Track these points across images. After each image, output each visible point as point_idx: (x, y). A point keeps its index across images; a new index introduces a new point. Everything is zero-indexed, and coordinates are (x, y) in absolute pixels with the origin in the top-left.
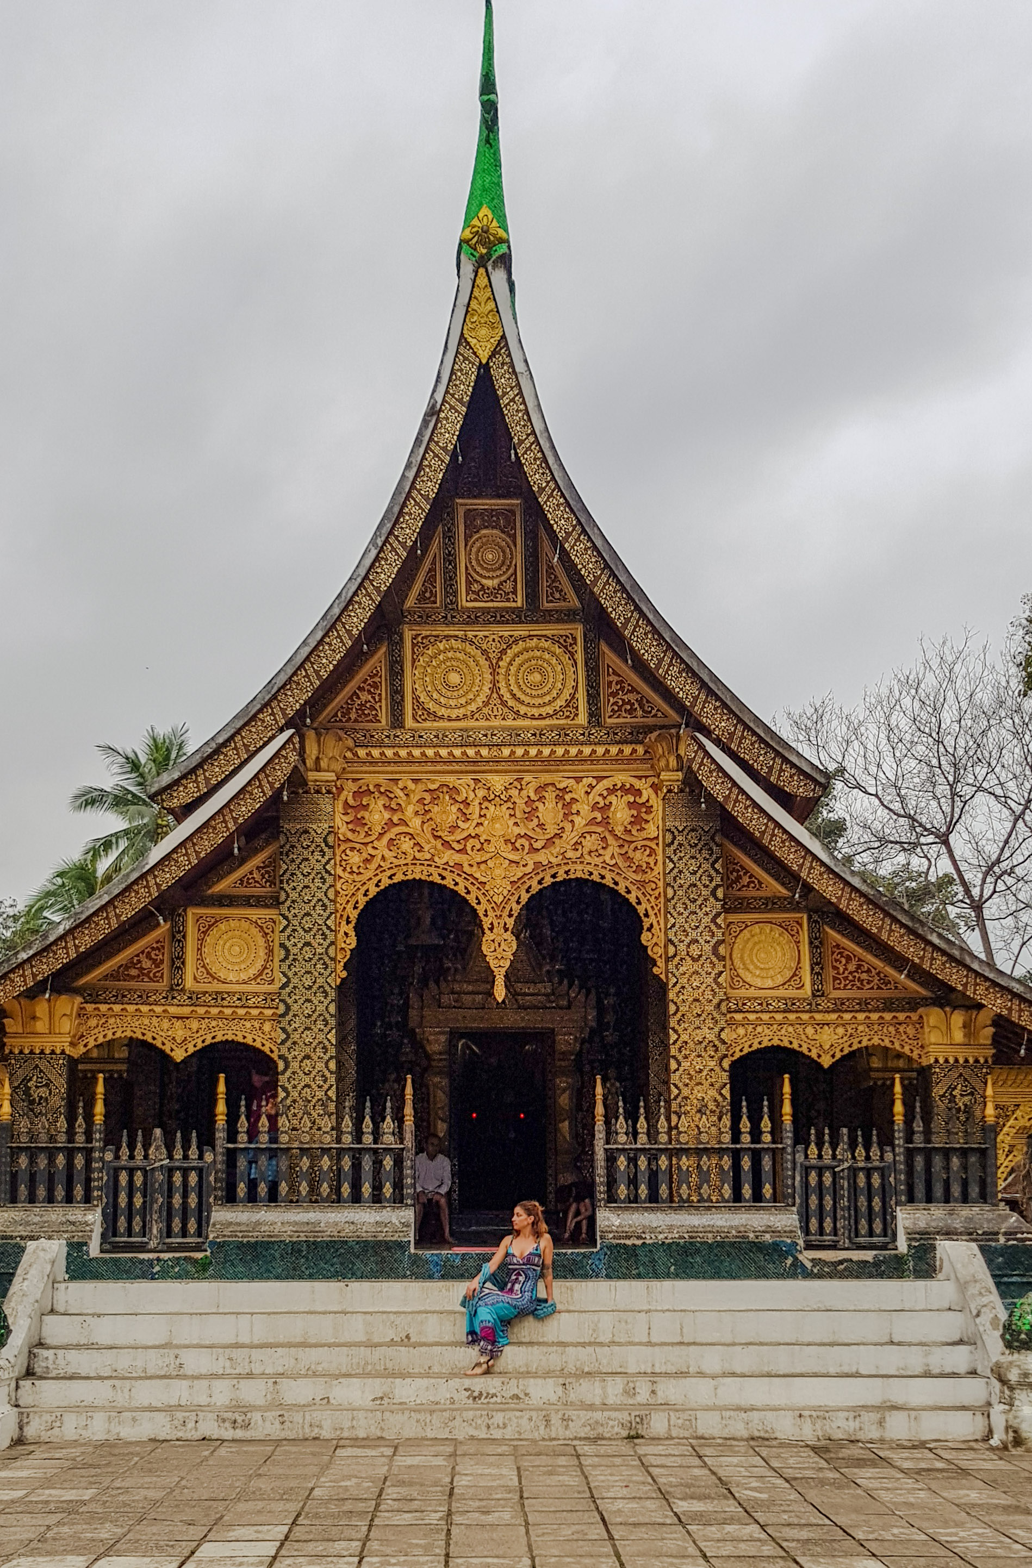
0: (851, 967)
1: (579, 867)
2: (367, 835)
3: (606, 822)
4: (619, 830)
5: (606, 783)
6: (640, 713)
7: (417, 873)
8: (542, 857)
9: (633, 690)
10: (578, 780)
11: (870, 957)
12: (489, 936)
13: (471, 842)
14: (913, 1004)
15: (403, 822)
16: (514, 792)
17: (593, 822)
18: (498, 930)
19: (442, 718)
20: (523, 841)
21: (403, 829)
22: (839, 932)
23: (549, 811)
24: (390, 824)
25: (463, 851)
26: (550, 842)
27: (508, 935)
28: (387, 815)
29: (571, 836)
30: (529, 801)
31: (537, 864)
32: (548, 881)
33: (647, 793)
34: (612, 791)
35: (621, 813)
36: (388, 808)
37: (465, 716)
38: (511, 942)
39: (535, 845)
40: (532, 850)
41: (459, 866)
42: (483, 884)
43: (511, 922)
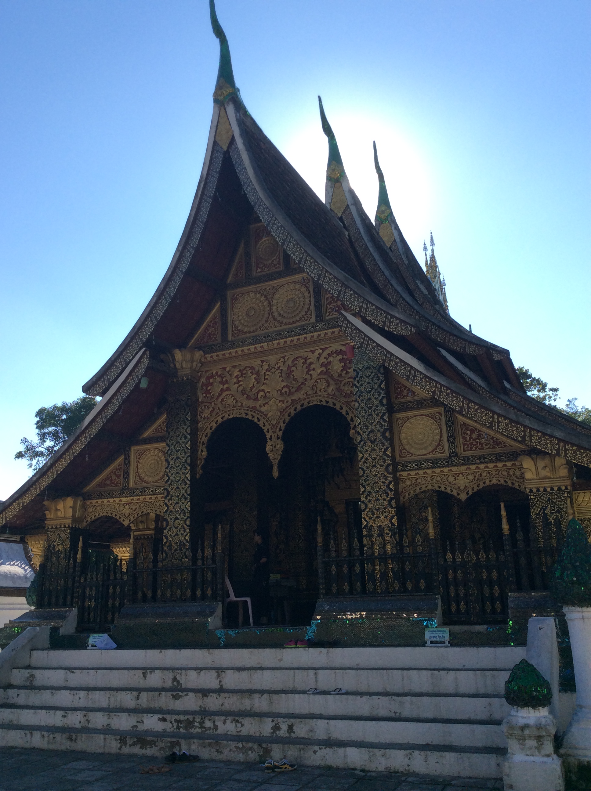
0: (474, 436)
1: (315, 398)
2: (212, 398)
3: (328, 372)
4: (335, 376)
5: (328, 351)
7: (235, 414)
8: (295, 397)
10: (313, 352)
12: (269, 443)
13: (260, 394)
14: (516, 456)
15: (228, 389)
16: (281, 364)
17: (321, 373)
18: (274, 439)
19: (246, 333)
20: (286, 389)
21: (228, 392)
22: (462, 416)
23: (299, 371)
24: (222, 391)
25: (256, 399)
26: (299, 389)
27: (280, 441)
28: (221, 386)
29: (310, 383)
30: (289, 367)
31: (294, 401)
32: (299, 408)
34: (329, 355)
35: (336, 366)
36: (221, 383)
37: (257, 329)
38: (280, 446)
39: (292, 390)
40: (290, 393)
41: (254, 408)
42: (266, 415)
43: (280, 434)
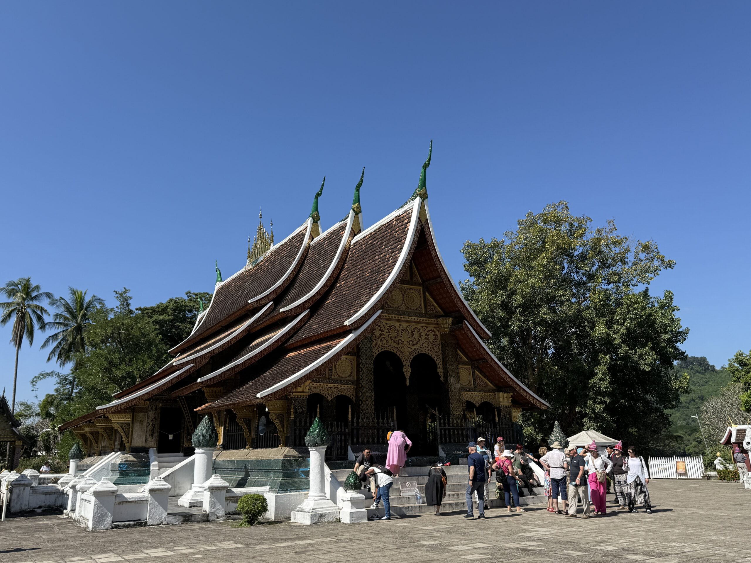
0: (480, 381)
1: (423, 350)
2: (376, 337)
3: (428, 339)
4: (431, 341)
5: (428, 329)
6: (434, 311)
7: (388, 349)
8: (415, 347)
9: (433, 305)
10: (422, 327)
11: (484, 379)
12: (404, 367)
13: (400, 341)
14: (494, 391)
15: (384, 335)
16: (408, 329)
17: (426, 338)
18: (407, 366)
19: (392, 307)
20: (411, 342)
21: (384, 336)
22: (478, 372)
23: (416, 335)
24: (381, 335)
25: (398, 344)
26: (417, 343)
27: (410, 368)
28: (380, 332)
29: (421, 342)
30: (412, 332)
31: (415, 349)
32: (417, 353)
33: (437, 332)
34: (430, 331)
35: (432, 337)
36: (380, 330)
37: (397, 307)
38: (410, 370)
39: (415, 343)
40: (414, 345)
41: (397, 348)
42: (403, 353)
43: (409, 364)
